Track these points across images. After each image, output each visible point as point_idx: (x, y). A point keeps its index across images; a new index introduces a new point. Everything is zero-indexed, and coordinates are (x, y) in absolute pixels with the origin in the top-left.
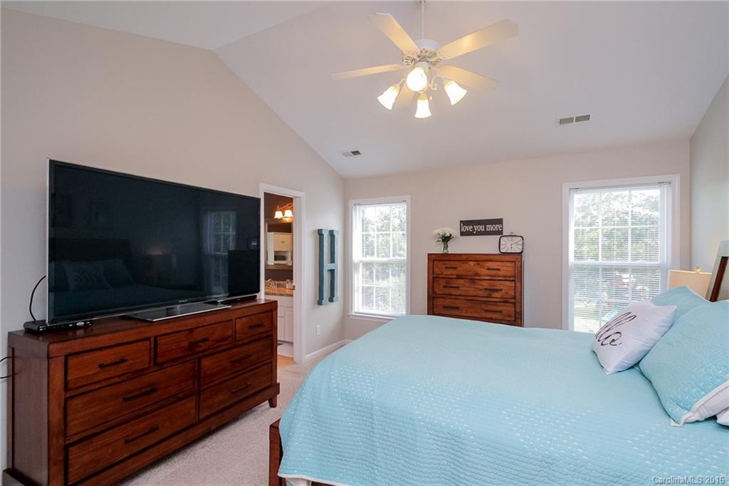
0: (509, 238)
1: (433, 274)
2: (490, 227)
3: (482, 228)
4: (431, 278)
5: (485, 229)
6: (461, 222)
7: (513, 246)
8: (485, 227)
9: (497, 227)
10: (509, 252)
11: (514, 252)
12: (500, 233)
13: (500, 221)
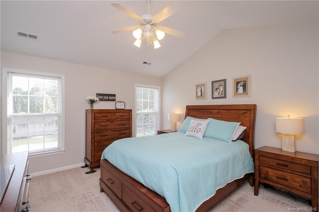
0: (119, 103)
1: (95, 120)
2: (110, 97)
3: (107, 98)
4: (93, 122)
5: (109, 98)
6: (97, 94)
7: (121, 106)
8: (109, 97)
9: (113, 98)
10: (119, 108)
11: (121, 108)
12: (114, 100)
13: (114, 95)
